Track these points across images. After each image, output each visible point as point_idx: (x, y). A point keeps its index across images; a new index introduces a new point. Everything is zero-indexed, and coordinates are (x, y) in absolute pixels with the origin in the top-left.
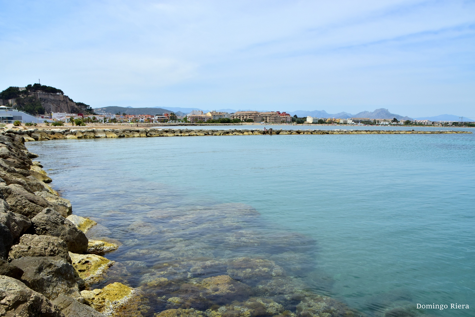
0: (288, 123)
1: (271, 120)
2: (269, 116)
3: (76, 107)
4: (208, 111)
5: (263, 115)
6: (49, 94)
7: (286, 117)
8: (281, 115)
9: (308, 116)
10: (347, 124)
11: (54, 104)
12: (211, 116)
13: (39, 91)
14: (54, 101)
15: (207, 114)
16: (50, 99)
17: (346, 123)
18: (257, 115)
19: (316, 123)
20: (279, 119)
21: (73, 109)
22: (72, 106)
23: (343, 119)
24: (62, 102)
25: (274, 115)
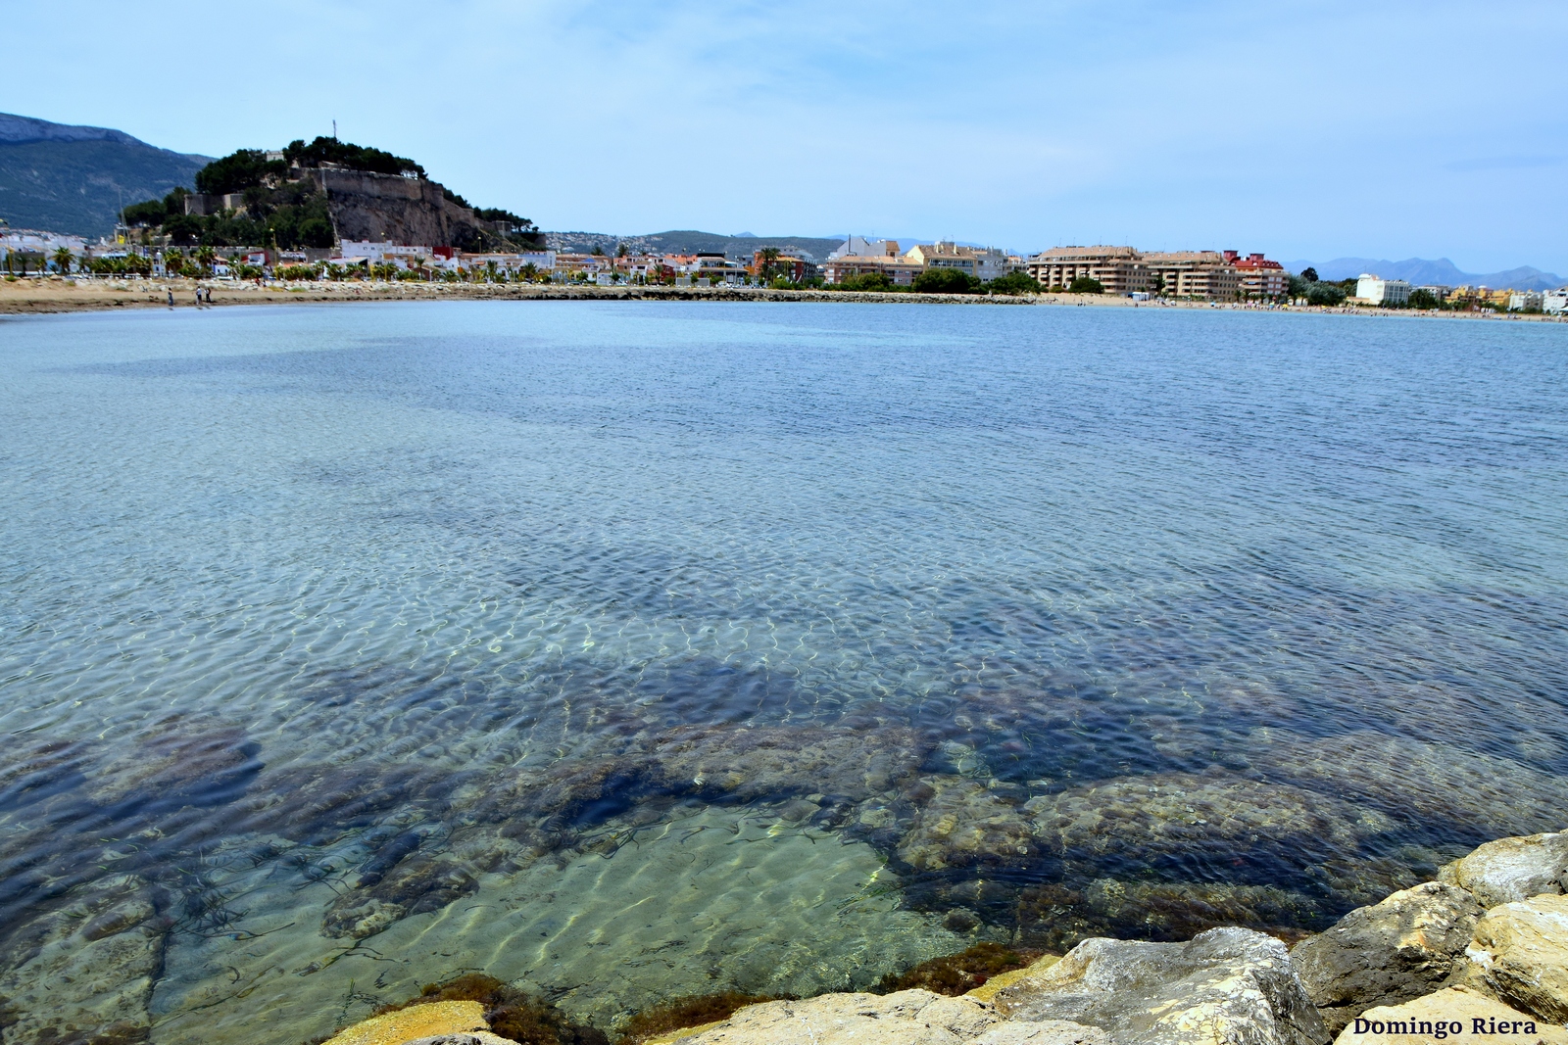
0: (1266, 300)
1: (1194, 287)
2: (1188, 270)
3: (477, 224)
4: (911, 243)
5: (1161, 263)
6: (361, 177)
7: (1264, 277)
8: (1244, 267)
9: (1367, 276)
10: (1541, 312)
11: (380, 214)
12: (922, 262)
13: (327, 165)
14: (379, 201)
15: (909, 255)
16: (366, 193)
17: (1538, 308)
18: (1132, 261)
19: (1402, 306)
20: (1232, 283)
21: (464, 231)
22: (461, 223)
23: (1524, 290)
24: (415, 204)
25: (1210, 266)
